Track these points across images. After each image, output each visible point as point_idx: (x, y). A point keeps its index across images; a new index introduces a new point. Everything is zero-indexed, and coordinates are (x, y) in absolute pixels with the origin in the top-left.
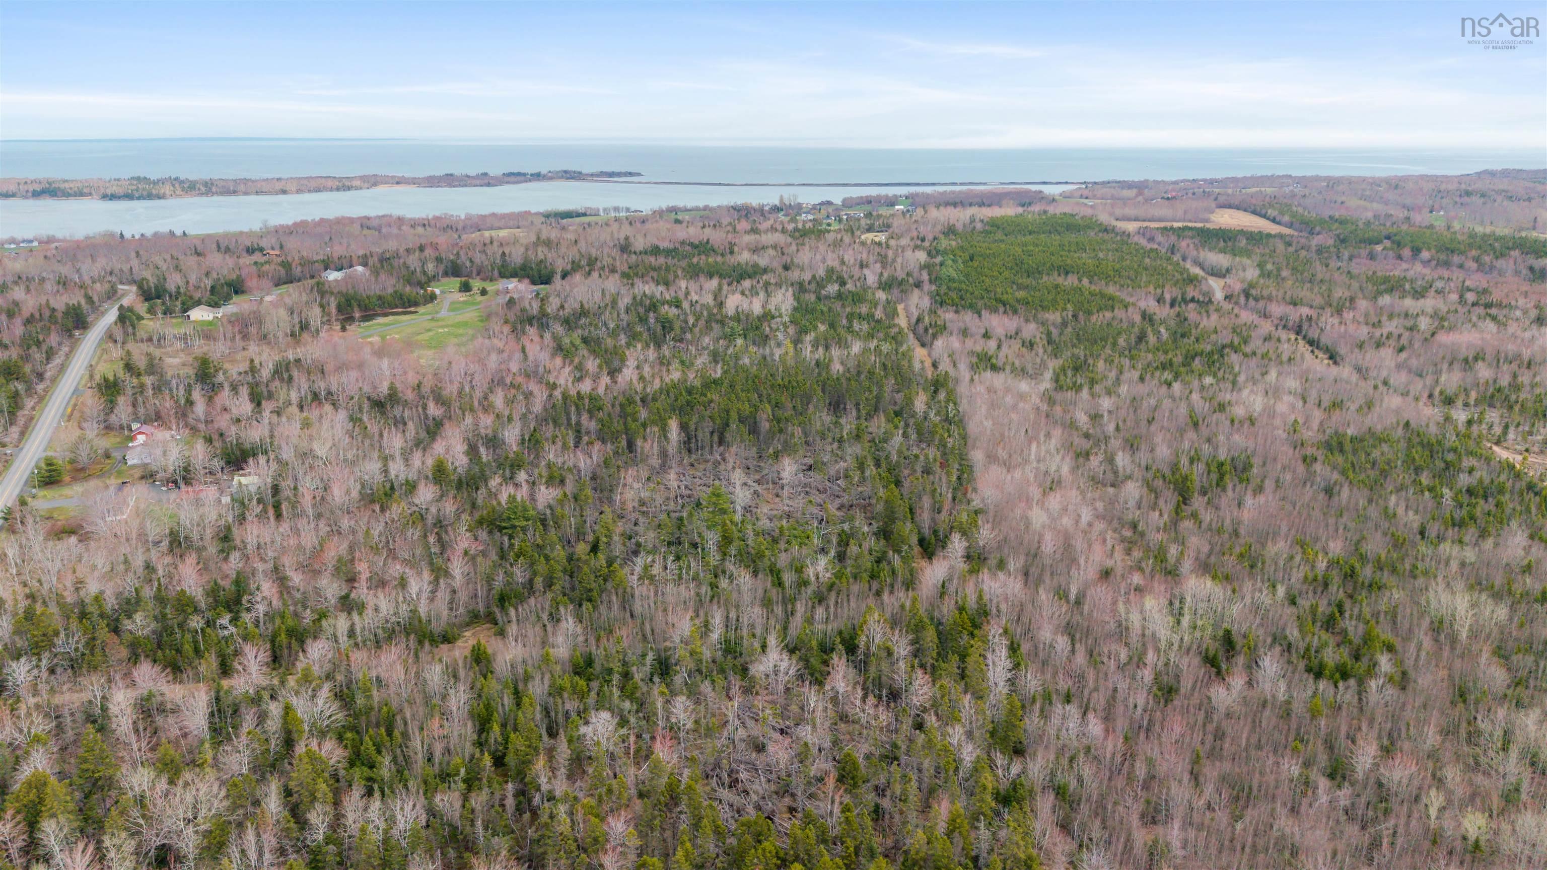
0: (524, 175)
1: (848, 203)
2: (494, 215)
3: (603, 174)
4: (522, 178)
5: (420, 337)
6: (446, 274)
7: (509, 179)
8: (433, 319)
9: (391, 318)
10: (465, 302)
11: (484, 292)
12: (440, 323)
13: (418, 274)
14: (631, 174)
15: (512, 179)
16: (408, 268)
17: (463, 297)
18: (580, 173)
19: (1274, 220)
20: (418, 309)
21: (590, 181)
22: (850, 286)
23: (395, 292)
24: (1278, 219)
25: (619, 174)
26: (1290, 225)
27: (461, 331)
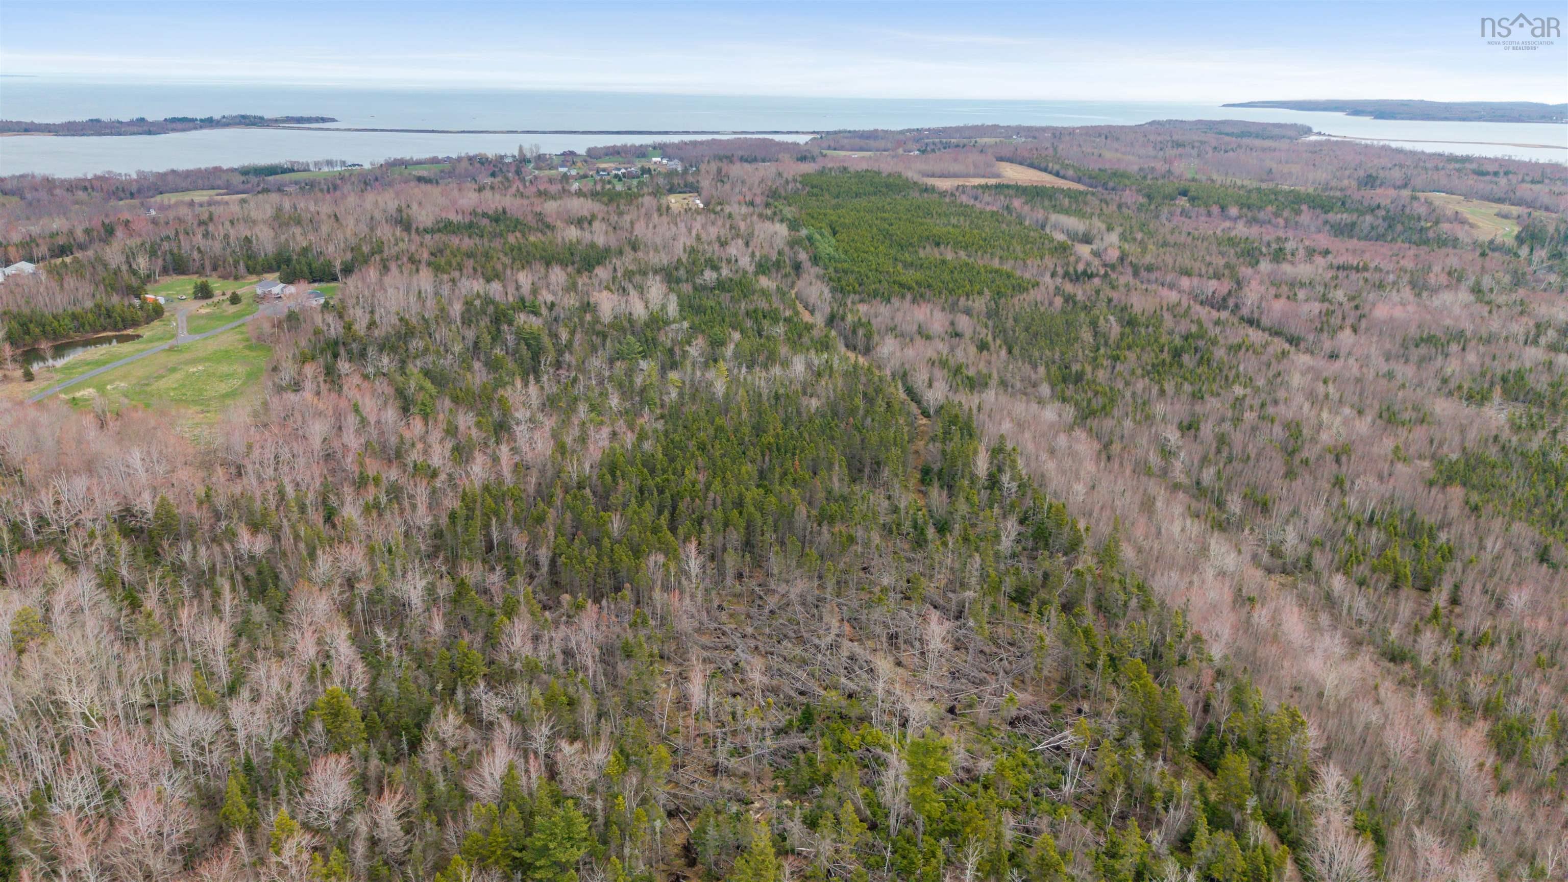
0: (193, 120)
1: (593, 154)
2: (173, 172)
3: (289, 120)
4: (191, 125)
5: (162, 384)
6: (165, 271)
7: (174, 126)
8: (171, 349)
9: (103, 349)
10: (208, 316)
11: (235, 299)
12: (187, 356)
13: (126, 275)
14: (323, 120)
15: (179, 126)
16: (105, 266)
17: (203, 308)
18: (261, 118)
19: (1057, 175)
20: (140, 331)
21: (278, 127)
22: (725, 272)
23: (98, 306)
24: (1062, 173)
25: (309, 120)
26: (1079, 181)
27: (224, 368)
